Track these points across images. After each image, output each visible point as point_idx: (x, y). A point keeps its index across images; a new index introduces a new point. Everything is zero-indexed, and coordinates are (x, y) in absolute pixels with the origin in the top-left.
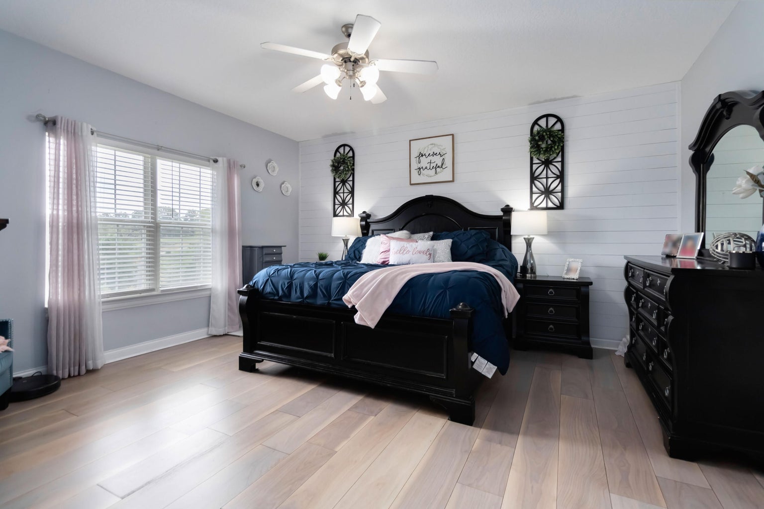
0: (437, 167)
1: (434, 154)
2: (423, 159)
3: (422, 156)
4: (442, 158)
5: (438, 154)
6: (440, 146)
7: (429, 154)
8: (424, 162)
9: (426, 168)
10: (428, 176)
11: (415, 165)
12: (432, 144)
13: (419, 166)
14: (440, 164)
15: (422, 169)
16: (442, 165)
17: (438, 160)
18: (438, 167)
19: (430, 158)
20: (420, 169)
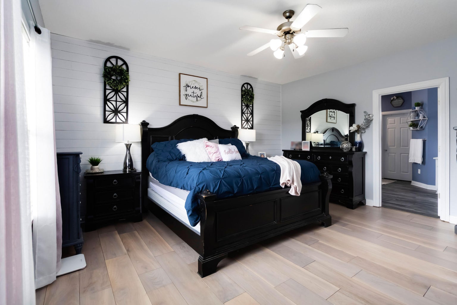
0: (197, 97)
1: (196, 88)
2: (188, 89)
3: (188, 86)
4: (200, 91)
5: (198, 88)
6: (199, 83)
7: (193, 87)
8: (190, 91)
9: (191, 95)
10: (192, 101)
11: (183, 92)
12: (195, 81)
13: (186, 93)
14: (199, 95)
15: (188, 96)
16: (201, 96)
17: (198, 92)
18: (199, 97)
19: (193, 90)
20: (186, 95)
